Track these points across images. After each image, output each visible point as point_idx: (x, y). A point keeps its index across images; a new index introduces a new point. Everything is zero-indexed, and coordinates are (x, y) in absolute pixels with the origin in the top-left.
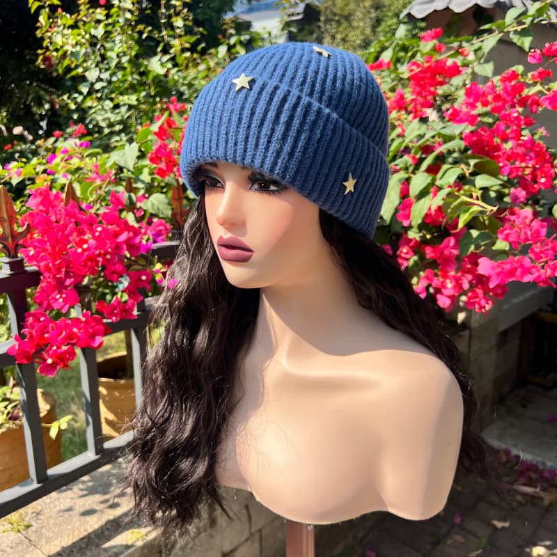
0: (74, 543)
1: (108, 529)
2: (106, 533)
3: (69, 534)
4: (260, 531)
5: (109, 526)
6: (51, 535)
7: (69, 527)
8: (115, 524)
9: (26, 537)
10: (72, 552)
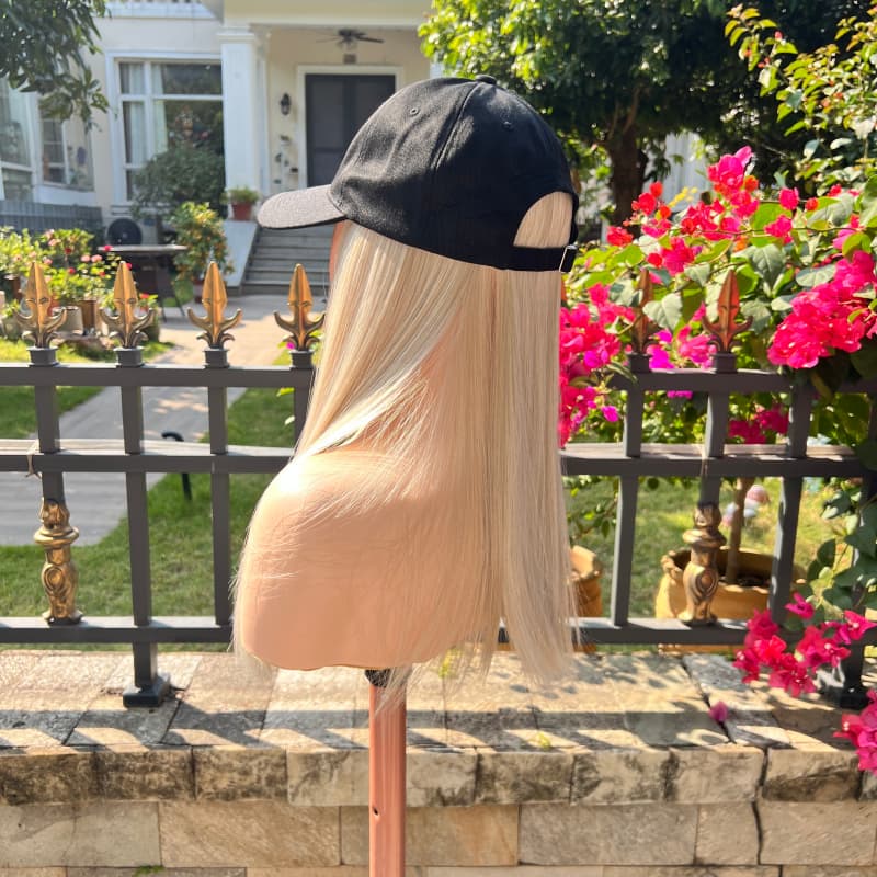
0: (479, 715)
1: (521, 720)
2: (517, 722)
3: (481, 704)
4: (781, 867)
5: (525, 718)
6: (467, 695)
7: (489, 698)
8: (533, 719)
9: (444, 686)
10: (470, 720)
